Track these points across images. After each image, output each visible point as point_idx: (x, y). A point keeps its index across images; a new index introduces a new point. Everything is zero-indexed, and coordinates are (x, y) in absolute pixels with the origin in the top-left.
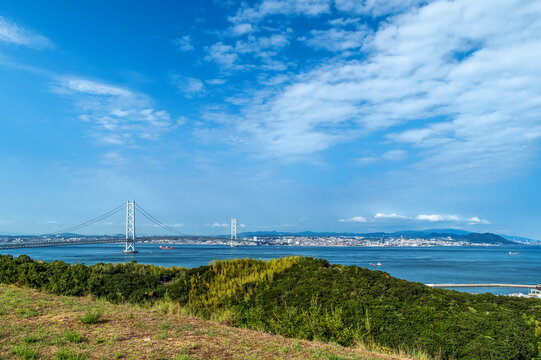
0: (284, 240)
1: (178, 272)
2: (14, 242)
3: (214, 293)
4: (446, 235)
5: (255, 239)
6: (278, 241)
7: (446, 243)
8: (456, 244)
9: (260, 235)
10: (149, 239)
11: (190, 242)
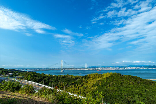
0: (98, 68)
1: (79, 77)
2: (37, 70)
3: (90, 83)
4: (142, 66)
5: (91, 68)
6: (97, 68)
7: (142, 68)
8: (145, 68)
9: (92, 67)
10: (66, 69)
11: (76, 69)
